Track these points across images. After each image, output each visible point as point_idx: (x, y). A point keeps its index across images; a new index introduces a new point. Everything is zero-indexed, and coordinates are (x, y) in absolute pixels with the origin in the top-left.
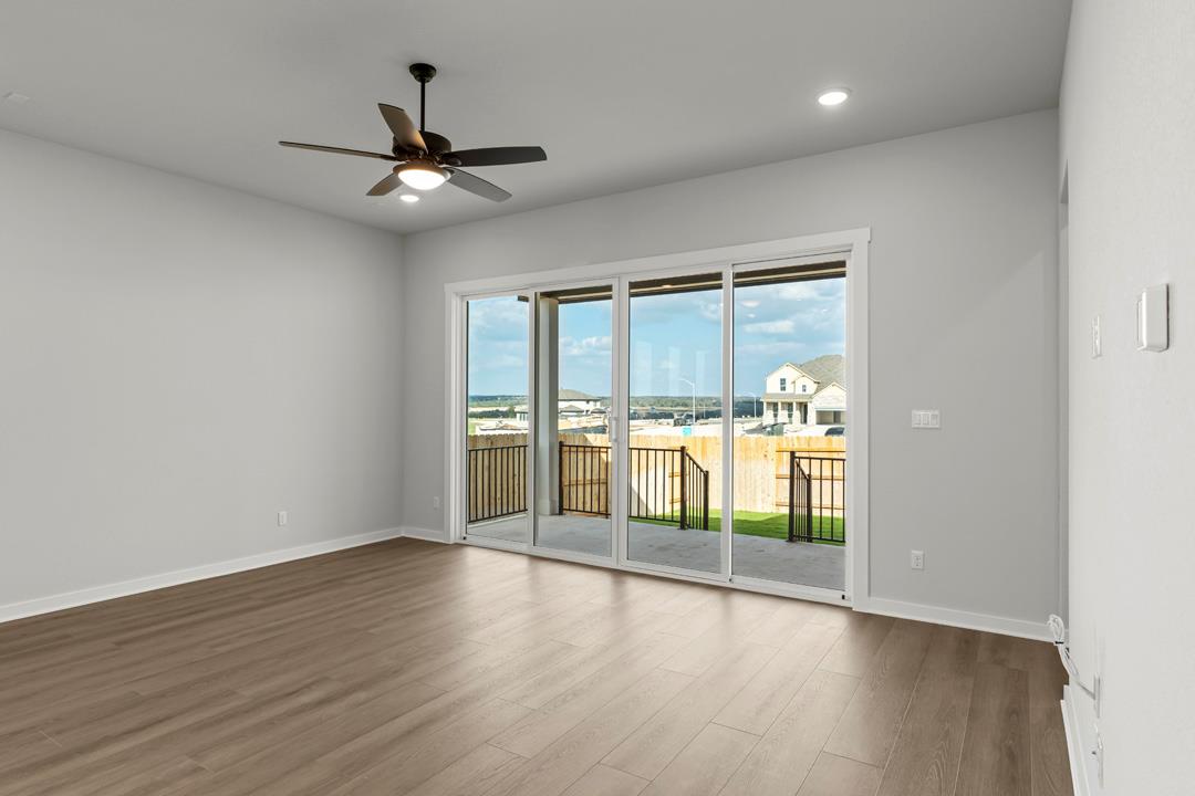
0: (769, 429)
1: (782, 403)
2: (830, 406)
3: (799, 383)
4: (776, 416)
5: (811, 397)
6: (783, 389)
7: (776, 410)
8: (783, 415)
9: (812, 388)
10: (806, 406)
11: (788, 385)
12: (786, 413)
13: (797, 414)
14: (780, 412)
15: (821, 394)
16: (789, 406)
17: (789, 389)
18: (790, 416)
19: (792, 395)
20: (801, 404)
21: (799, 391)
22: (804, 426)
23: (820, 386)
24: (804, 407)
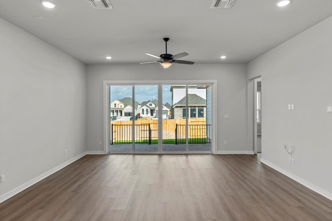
0: (112, 118)
1: (115, 110)
2: (128, 111)
3: (120, 105)
4: (113, 114)
5: (123, 109)
6: (115, 106)
7: (113, 112)
8: (115, 114)
9: (123, 106)
10: (122, 111)
11: (117, 106)
12: (116, 113)
13: (119, 113)
14: (115, 113)
15: (126, 108)
16: (117, 111)
17: (117, 107)
18: (117, 114)
19: (118, 108)
20: (120, 111)
21: (120, 107)
22: (121, 117)
23: (125, 106)
24: (121, 112)
